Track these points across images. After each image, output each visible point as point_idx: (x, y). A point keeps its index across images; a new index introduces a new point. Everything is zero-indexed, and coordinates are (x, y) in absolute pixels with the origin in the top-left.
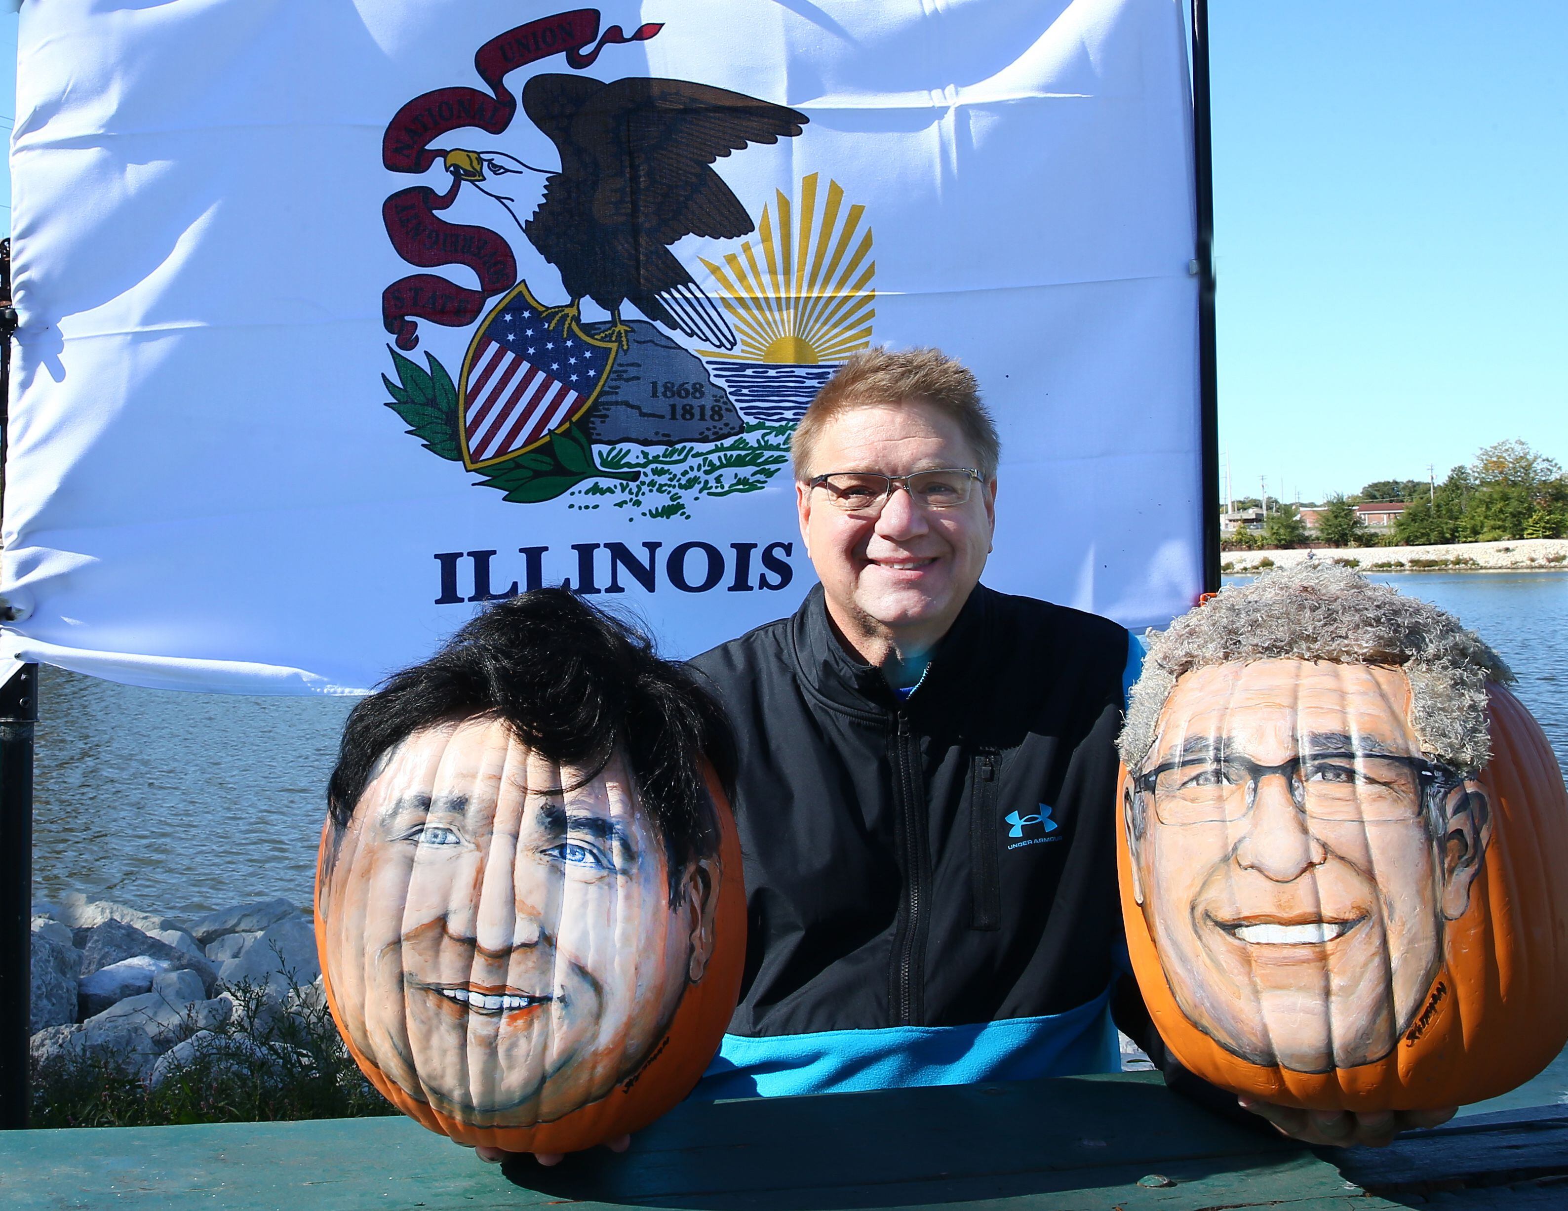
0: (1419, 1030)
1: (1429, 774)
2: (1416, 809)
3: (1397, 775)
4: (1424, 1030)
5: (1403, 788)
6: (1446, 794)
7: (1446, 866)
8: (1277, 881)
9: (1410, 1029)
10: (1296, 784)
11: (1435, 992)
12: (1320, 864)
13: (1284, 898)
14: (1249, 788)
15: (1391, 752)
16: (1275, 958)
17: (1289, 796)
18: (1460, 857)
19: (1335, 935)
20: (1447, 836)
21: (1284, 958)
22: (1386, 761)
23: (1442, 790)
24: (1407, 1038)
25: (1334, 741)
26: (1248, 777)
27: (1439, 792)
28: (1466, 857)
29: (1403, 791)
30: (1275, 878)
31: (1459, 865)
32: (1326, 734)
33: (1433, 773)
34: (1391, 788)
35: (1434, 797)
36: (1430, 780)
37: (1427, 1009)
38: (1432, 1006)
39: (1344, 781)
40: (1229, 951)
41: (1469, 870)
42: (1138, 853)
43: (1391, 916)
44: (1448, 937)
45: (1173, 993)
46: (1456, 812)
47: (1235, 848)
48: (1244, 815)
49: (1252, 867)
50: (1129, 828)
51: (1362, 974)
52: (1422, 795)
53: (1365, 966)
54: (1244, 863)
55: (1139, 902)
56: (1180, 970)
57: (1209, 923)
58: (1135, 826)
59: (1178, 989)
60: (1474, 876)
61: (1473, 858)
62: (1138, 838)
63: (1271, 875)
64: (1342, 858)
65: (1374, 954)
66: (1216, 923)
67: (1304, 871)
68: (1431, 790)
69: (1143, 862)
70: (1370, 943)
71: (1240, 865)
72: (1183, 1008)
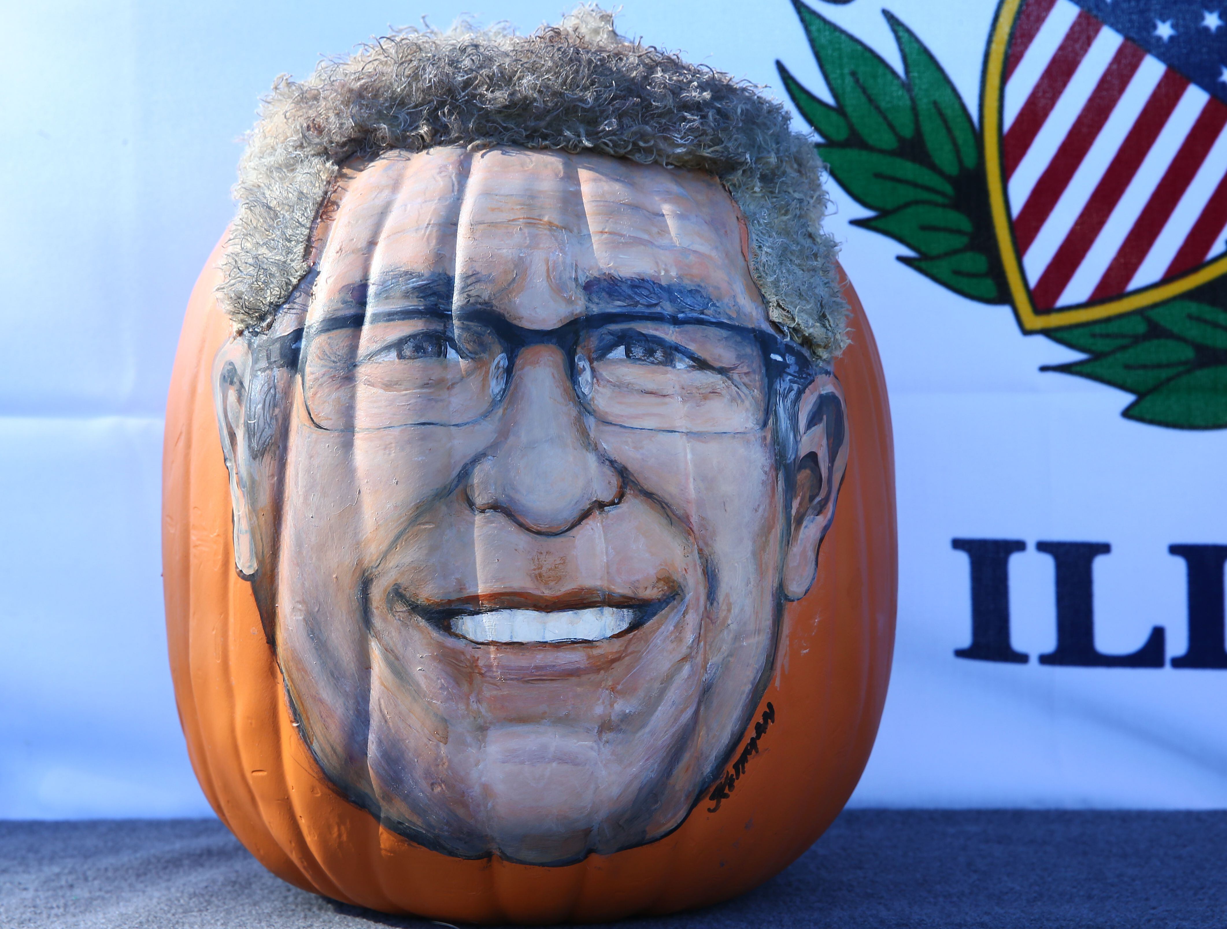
0: (730, 783)
1: (779, 358)
2: (761, 415)
3: (739, 357)
4: (736, 783)
5: (746, 380)
6: (800, 393)
7: (794, 512)
8: (539, 533)
9: (718, 782)
10: (581, 364)
11: (761, 721)
12: (612, 503)
13: (548, 562)
14: (497, 367)
15: (730, 318)
16: (522, 668)
17: (569, 384)
18: (812, 499)
19: (625, 626)
20: (798, 462)
21: (537, 668)
22: (724, 333)
23: (795, 387)
24: (711, 798)
25: (645, 292)
26: (497, 348)
27: (791, 390)
28: (818, 499)
29: (745, 384)
30: (535, 528)
31: (810, 511)
32: (632, 280)
33: (783, 357)
34: (729, 378)
35: (785, 397)
36: (780, 370)
37: (746, 748)
38: (753, 742)
39: (660, 363)
40: (434, 658)
41: (821, 520)
42: (253, 482)
43: (711, 595)
44: (786, 630)
45: (305, 736)
46: (811, 424)
47: (465, 474)
48: (485, 415)
49: (495, 507)
50: (232, 436)
51: (662, 692)
52: (770, 393)
53: (668, 679)
54: (480, 500)
55: (248, 572)
56: (327, 694)
57: (400, 608)
58: (250, 433)
59: (317, 729)
60: (826, 529)
61: (826, 500)
62: (256, 455)
63: (529, 522)
64: (649, 496)
65: (684, 659)
66: (415, 608)
67: (585, 515)
68: (782, 385)
69: (265, 499)
70: (679, 640)
71: (471, 504)
72: (325, 762)
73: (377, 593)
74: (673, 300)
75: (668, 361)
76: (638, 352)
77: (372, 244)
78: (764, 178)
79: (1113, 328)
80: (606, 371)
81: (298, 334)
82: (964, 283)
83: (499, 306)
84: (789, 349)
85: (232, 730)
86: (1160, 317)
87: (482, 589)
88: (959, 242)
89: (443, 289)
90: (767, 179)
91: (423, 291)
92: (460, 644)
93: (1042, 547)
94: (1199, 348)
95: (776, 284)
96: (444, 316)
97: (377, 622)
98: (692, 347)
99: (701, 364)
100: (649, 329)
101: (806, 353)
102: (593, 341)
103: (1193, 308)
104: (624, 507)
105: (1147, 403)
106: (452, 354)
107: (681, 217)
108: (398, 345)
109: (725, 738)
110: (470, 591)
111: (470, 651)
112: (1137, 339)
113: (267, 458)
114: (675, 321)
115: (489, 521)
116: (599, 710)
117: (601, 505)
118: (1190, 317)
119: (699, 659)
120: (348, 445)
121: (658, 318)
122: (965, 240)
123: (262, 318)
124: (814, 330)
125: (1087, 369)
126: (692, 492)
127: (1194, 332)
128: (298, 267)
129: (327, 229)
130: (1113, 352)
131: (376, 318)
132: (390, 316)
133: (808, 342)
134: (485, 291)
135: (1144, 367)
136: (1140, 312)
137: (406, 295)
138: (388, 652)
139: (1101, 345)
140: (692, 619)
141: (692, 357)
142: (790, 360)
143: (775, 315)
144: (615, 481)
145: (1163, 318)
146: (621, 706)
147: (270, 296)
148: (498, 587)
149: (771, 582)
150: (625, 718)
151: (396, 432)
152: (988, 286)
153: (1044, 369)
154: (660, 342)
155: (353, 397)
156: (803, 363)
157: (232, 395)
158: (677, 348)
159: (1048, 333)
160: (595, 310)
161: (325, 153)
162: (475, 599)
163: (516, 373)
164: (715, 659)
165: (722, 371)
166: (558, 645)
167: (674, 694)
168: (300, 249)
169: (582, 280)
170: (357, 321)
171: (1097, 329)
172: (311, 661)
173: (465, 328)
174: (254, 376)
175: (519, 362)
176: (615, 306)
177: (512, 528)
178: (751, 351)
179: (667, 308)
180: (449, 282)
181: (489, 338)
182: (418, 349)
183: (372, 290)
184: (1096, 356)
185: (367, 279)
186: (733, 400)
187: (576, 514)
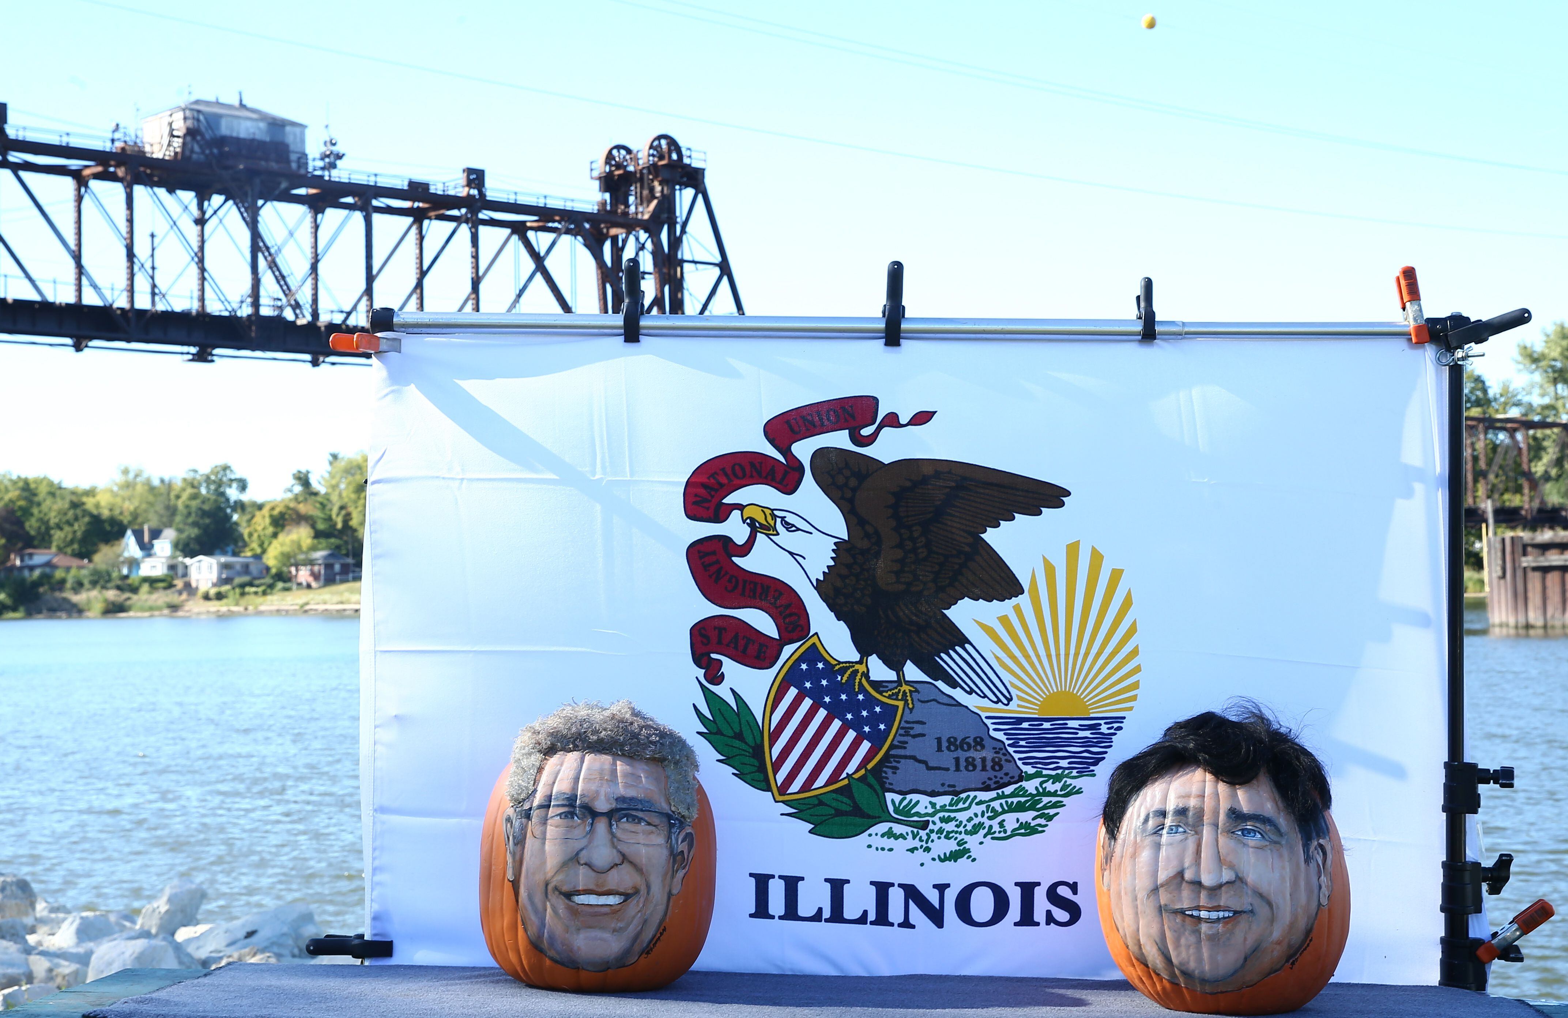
1: (674, 823)
2: (666, 840)
3: (660, 822)
5: (662, 829)
6: (680, 833)
7: (675, 869)
8: (598, 873)
9: (648, 950)
10: (613, 823)
12: (620, 865)
13: (600, 882)
14: (589, 823)
15: (659, 810)
16: (591, 913)
17: (609, 829)
18: (681, 865)
19: (622, 901)
20: (677, 854)
21: (596, 913)
22: (657, 815)
23: (678, 831)
25: (633, 802)
26: (589, 817)
27: (676, 832)
28: (683, 865)
30: (597, 871)
31: (680, 869)
32: (630, 798)
34: (657, 828)
35: (674, 834)
36: (674, 826)
37: (657, 940)
39: (636, 823)
40: (565, 908)
41: (684, 871)
42: (514, 852)
43: (648, 893)
44: (671, 904)
45: (525, 930)
46: (682, 842)
47: (577, 854)
48: (584, 837)
49: (586, 864)
50: (508, 838)
51: (632, 921)
52: (670, 833)
53: (634, 917)
54: (582, 862)
55: (511, 880)
56: (533, 917)
57: (557, 893)
58: (514, 837)
59: (529, 928)
60: (685, 874)
61: (686, 865)
62: (515, 844)
63: (595, 869)
64: (631, 862)
65: (639, 912)
66: (561, 893)
67: (612, 867)
68: (674, 830)
69: (518, 857)
70: (638, 905)
71: (579, 863)
72: (531, 938)
73: (550, 887)
74: (642, 804)
75: (639, 823)
76: (630, 820)
77: (554, 783)
78: (674, 763)
79: (806, 801)
80: (620, 825)
81: (530, 809)
82: (754, 783)
83: (590, 805)
84: (677, 819)
85: (503, 928)
86: (823, 798)
87: (581, 888)
88: (755, 769)
89: (574, 798)
90: (677, 763)
91: (568, 799)
92: (573, 904)
93: (780, 877)
94: (836, 810)
95: (674, 799)
96: (574, 807)
97: (550, 897)
98: (646, 819)
99: (649, 824)
100: (634, 813)
101: (682, 819)
102: (617, 816)
103: (834, 795)
104: (623, 865)
105: (817, 828)
106: (576, 818)
107: (646, 778)
108: (560, 815)
109: (650, 936)
110: (577, 889)
111: (576, 906)
112: (815, 806)
113: (519, 845)
114: (642, 810)
115: (583, 868)
116: (613, 925)
117: (617, 865)
118: (833, 799)
119: (644, 912)
120: (544, 843)
121: (637, 810)
122: (756, 768)
123: (520, 803)
124: (686, 813)
125: (797, 815)
126: (644, 861)
127: (834, 804)
128: (532, 788)
129: (540, 777)
130: (806, 810)
131: (554, 806)
132: (558, 806)
133: (683, 816)
134: (586, 800)
135: (817, 815)
136: (816, 796)
137: (563, 800)
138: (552, 906)
139: (803, 807)
140: (642, 900)
141: (646, 821)
142: (677, 822)
143: (673, 809)
144: (621, 858)
145: (824, 799)
146: (620, 925)
147: (522, 796)
148: (585, 888)
149: (667, 889)
150: (621, 928)
151: (558, 840)
152: (763, 784)
153: (782, 814)
154: (637, 817)
155: (546, 829)
156: (681, 823)
157: (509, 825)
158: (642, 819)
159: (783, 802)
160: (619, 807)
161: (540, 751)
162: (579, 891)
163: (594, 825)
164: (648, 912)
165: (655, 826)
166: (602, 905)
167: (635, 922)
168: (532, 782)
169: (615, 797)
170: (549, 806)
171: (801, 802)
172: (529, 908)
173: (580, 811)
174: (516, 820)
175: (595, 821)
176: (625, 806)
177: (590, 871)
178: (665, 820)
179: (640, 807)
180: (577, 796)
181: (587, 813)
182: (566, 816)
183: (553, 797)
184: (801, 811)
185: (552, 793)
186: (658, 834)
187: (609, 867)
